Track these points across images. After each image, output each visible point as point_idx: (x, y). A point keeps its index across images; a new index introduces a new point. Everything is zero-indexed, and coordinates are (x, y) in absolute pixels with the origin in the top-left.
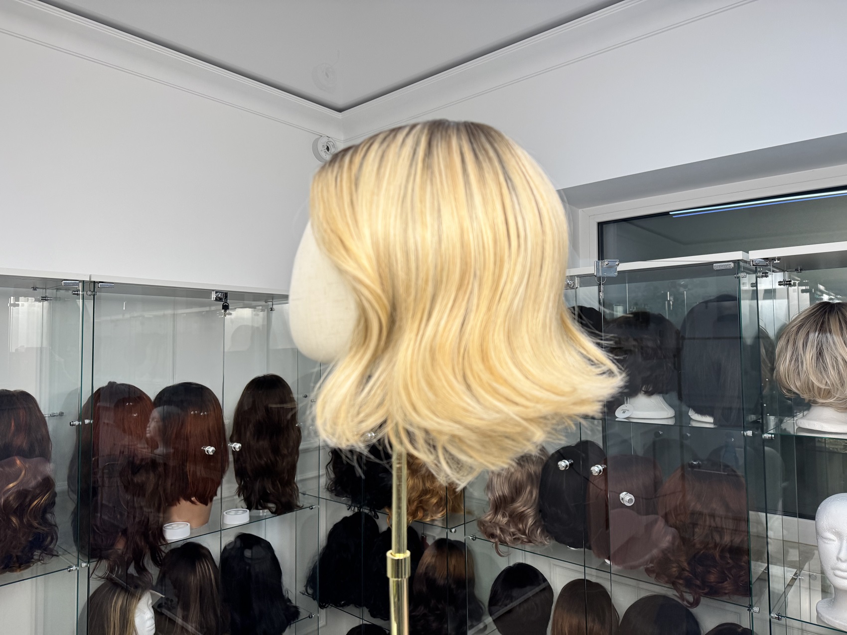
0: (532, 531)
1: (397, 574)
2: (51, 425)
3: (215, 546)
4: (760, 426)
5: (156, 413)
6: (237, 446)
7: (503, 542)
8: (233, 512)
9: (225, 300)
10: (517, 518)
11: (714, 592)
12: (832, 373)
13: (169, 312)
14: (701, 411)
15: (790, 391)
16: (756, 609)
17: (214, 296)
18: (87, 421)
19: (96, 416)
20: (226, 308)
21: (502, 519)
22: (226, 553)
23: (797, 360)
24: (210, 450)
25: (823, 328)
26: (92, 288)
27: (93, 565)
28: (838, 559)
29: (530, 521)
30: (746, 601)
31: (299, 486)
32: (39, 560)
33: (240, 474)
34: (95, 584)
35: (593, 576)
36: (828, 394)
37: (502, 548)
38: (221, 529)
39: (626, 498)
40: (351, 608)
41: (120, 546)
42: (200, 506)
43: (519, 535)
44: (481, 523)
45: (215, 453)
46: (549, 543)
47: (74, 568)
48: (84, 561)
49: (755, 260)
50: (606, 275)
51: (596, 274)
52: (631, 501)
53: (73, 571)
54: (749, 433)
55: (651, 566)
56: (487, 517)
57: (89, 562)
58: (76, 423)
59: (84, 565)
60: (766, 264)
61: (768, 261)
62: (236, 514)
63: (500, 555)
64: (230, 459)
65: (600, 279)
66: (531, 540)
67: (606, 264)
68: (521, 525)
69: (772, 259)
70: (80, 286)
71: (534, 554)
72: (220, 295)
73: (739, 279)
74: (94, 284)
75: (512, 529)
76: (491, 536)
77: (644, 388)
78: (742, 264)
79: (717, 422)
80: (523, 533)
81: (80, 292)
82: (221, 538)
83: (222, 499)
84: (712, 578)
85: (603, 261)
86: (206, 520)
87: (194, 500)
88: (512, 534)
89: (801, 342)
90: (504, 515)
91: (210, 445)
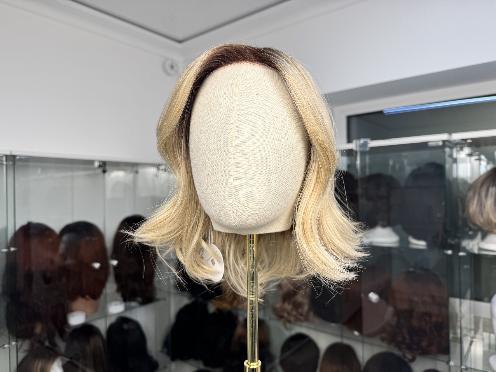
0: (307, 314)
3: (102, 325)
4: (457, 248)
6: (115, 263)
7: (289, 321)
8: (113, 303)
9: (104, 166)
10: (297, 306)
11: (425, 353)
13: (69, 174)
14: (418, 237)
16: (452, 363)
17: (97, 164)
18: (12, 249)
20: (104, 171)
21: (288, 307)
22: (112, 329)
23: (481, 205)
24: (97, 265)
26: (12, 159)
27: (20, 343)
29: (306, 308)
30: (445, 358)
33: (118, 279)
34: (21, 356)
35: (346, 341)
37: (288, 325)
38: (105, 315)
39: (373, 297)
40: (192, 361)
41: (39, 329)
42: (91, 302)
43: (299, 316)
44: (275, 310)
45: (101, 267)
46: (317, 321)
47: (6, 346)
48: (14, 341)
49: (456, 140)
50: (362, 149)
51: (354, 149)
52: (376, 299)
53: (6, 348)
54: (450, 252)
55: (384, 335)
56: (278, 305)
57: (17, 341)
58: (5, 250)
59: (14, 343)
60: (463, 143)
61: (464, 141)
62: (116, 305)
63: (287, 328)
64: (111, 270)
65: (356, 152)
66: (307, 319)
67: (362, 141)
68: (300, 310)
69: (466, 140)
70: (4, 159)
71: (308, 328)
72: (101, 164)
73: (444, 152)
74: (14, 157)
75: (295, 313)
76: (281, 317)
77: (380, 223)
78: (447, 143)
79: (428, 245)
80: (301, 315)
81: (5, 162)
82: (106, 321)
83: (106, 295)
84: (424, 344)
85: (360, 140)
86: (96, 309)
87: (87, 297)
88: (295, 316)
89: (483, 194)
90: (289, 304)
91: (98, 261)
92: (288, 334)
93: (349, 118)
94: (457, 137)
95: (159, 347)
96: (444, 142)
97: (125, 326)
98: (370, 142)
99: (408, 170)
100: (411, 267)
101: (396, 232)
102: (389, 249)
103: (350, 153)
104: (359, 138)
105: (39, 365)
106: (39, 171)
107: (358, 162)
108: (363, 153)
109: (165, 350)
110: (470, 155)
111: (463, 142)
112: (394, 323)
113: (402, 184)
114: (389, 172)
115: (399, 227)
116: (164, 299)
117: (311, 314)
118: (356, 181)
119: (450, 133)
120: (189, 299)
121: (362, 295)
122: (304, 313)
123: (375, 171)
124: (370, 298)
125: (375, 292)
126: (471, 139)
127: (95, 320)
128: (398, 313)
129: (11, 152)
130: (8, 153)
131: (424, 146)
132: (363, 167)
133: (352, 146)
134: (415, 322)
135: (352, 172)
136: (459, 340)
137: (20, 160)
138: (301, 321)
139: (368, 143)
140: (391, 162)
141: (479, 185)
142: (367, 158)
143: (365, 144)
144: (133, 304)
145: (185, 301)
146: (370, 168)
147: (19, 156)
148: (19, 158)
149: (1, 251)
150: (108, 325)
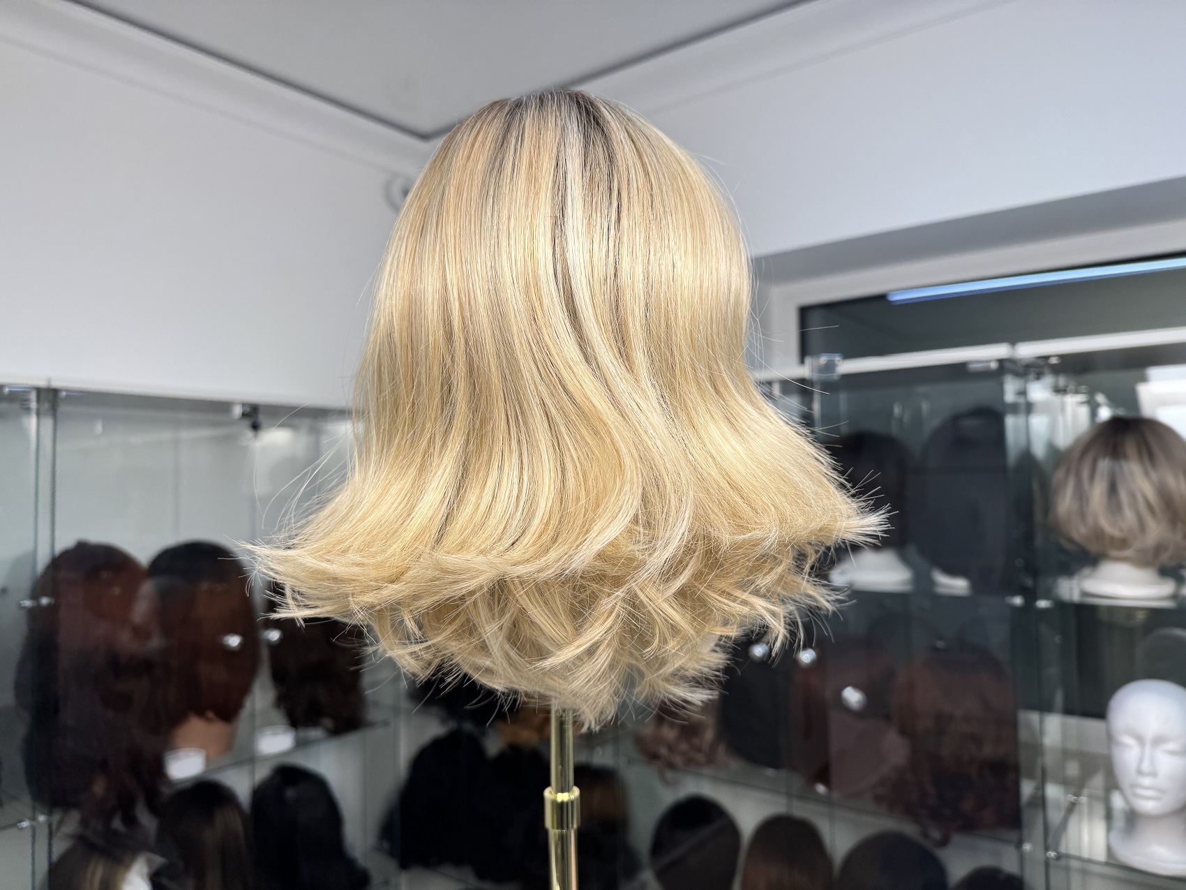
0: (713, 748)
1: (561, 823)
3: (241, 784)
5: (147, 588)
6: (275, 635)
7: (671, 766)
8: (269, 731)
9: (255, 416)
10: (690, 731)
11: (969, 826)
12: (1129, 514)
13: (167, 435)
14: (952, 571)
15: (1070, 540)
16: (1027, 847)
17: (238, 411)
20: (255, 427)
21: (669, 733)
22: (260, 794)
23: (1081, 497)
24: (234, 641)
25: (1116, 452)
26: (51, 398)
27: (56, 817)
28: (1140, 772)
29: (709, 735)
30: (1013, 835)
31: (368, 692)
33: (279, 677)
34: (60, 847)
35: (801, 810)
36: (1123, 543)
37: (669, 775)
38: (249, 759)
39: (852, 696)
40: (448, 869)
41: (99, 788)
42: (217, 729)
43: (693, 754)
44: (640, 742)
45: (242, 645)
46: (735, 764)
47: (25, 824)
48: (43, 813)
49: (1025, 359)
50: (823, 377)
51: (809, 376)
52: (859, 702)
53: (25, 829)
54: (1018, 601)
55: (881, 791)
56: (648, 730)
57: (50, 814)
58: (28, 603)
59: (42, 818)
60: (1037, 368)
61: (1041, 360)
62: (274, 734)
63: (666, 782)
64: (265, 653)
65: (812, 384)
66: (711, 760)
67: (823, 359)
68: (696, 741)
69: (1046, 358)
70: (33, 396)
71: (715, 779)
72: (248, 409)
73: (1002, 387)
74: (56, 391)
75: (684, 746)
76: (653, 757)
78: (1007, 365)
79: (975, 586)
80: (699, 750)
81: (34, 405)
82: (252, 773)
83: (252, 715)
84: (967, 805)
85: (818, 357)
86: (228, 745)
87: (210, 715)
88: (684, 754)
89: (1085, 474)
90: (671, 727)
91: (234, 631)
92: (669, 797)
93: (805, 313)
94: (1028, 350)
95: (371, 839)
96: (1001, 361)
97: (290, 793)
98: (841, 361)
99: (933, 423)
100: (941, 639)
101: (905, 559)
105: (97, 871)
106: (99, 428)
107: (816, 406)
108: (826, 386)
109: (386, 845)
110: (1061, 391)
111: (1042, 363)
114: (894, 430)
115: (910, 549)
116: (385, 723)
117: (721, 749)
119: (1013, 341)
120: (443, 721)
121: (828, 694)
122: (706, 747)
124: (846, 700)
125: (856, 686)
126: (1059, 356)
127: (223, 769)
129: (49, 380)
130: (42, 383)
131: (959, 371)
133: (806, 370)
134: (946, 757)
137: (68, 399)
138: (698, 764)
139: (837, 366)
140: (897, 410)
141: (1076, 455)
142: (842, 399)
143: (830, 367)
144: (315, 733)
145: (433, 728)
146: (852, 418)
147: (67, 391)
148: (67, 396)
149: (20, 604)
150: (256, 785)
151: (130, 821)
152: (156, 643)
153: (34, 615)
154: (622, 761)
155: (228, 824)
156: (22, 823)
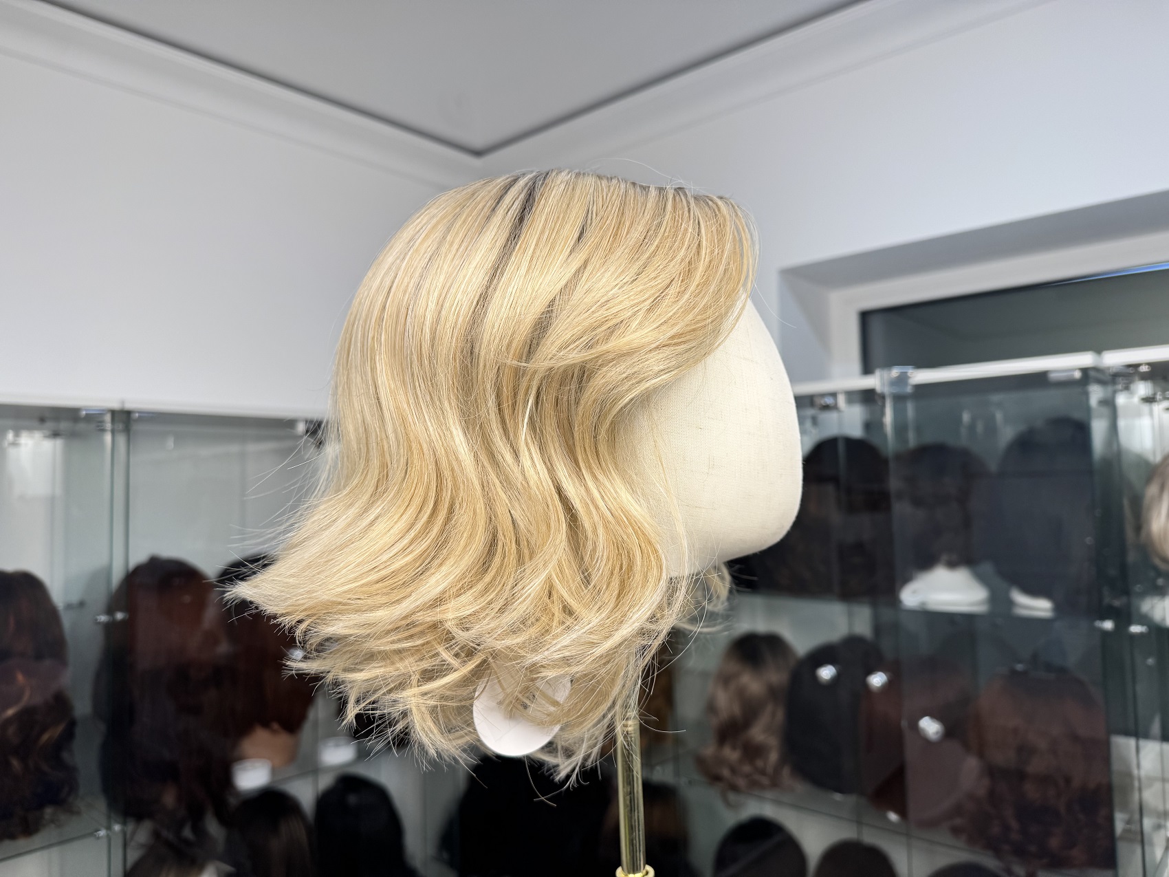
2: (67, 621)
3: (305, 793)
4: (1124, 616)
7: (734, 788)
8: (331, 743)
9: (317, 432)
10: (753, 752)
13: (234, 448)
14: (1033, 590)
17: (301, 428)
19: (131, 608)
20: (318, 444)
21: (732, 754)
22: (325, 801)
26: (124, 419)
27: (130, 827)
29: (773, 757)
32: (52, 821)
35: (870, 837)
37: (732, 797)
38: (313, 768)
39: (930, 727)
41: (169, 798)
42: (283, 739)
43: (757, 777)
44: (701, 762)
46: (801, 787)
47: (102, 833)
48: (119, 823)
49: (1113, 367)
50: (895, 390)
51: (879, 389)
52: (937, 733)
53: (102, 837)
54: (1108, 625)
55: (958, 821)
56: (709, 750)
57: (124, 823)
58: (103, 618)
59: (117, 828)
60: (1130, 374)
61: (1131, 368)
62: (337, 746)
63: (728, 805)
65: (883, 397)
66: (775, 784)
67: (895, 372)
69: (1137, 366)
70: (108, 418)
71: (778, 803)
72: (311, 425)
73: (1086, 395)
74: (128, 413)
75: (747, 768)
76: (715, 779)
77: (945, 557)
78: (1092, 374)
79: (1058, 608)
80: (763, 772)
81: (108, 426)
82: (316, 782)
83: (316, 724)
84: (1054, 843)
85: (890, 370)
86: (292, 756)
87: (275, 726)
88: (747, 776)
90: (734, 748)
92: (730, 819)
93: (866, 317)
94: (1115, 359)
95: (431, 849)
96: (1085, 371)
97: (352, 799)
98: (914, 372)
99: (1007, 434)
100: (1020, 662)
101: (982, 579)
102: (969, 618)
103: (868, 397)
104: (889, 364)
106: (170, 443)
107: (888, 418)
108: (899, 399)
109: (445, 855)
110: (1149, 400)
111: (1131, 370)
112: (982, 792)
113: (993, 466)
114: (963, 440)
115: (987, 567)
117: (786, 772)
118: (885, 462)
119: (1099, 351)
121: (904, 724)
122: (770, 770)
123: (930, 438)
124: (923, 730)
125: (934, 716)
126: (1149, 364)
127: (290, 779)
128: (992, 771)
129: (123, 402)
130: (115, 405)
131: (1039, 380)
132: (900, 428)
133: (872, 382)
134: (1031, 791)
135: (875, 440)
136: (1139, 838)
137: (141, 419)
138: (762, 787)
139: (910, 377)
140: (966, 417)
142: (910, 409)
143: (902, 379)
146: (919, 430)
147: (139, 412)
148: (139, 417)
149: (96, 620)
150: (320, 792)
151: (199, 830)
152: (224, 648)
153: (110, 628)
154: (682, 782)
155: (294, 833)
156: (100, 832)
